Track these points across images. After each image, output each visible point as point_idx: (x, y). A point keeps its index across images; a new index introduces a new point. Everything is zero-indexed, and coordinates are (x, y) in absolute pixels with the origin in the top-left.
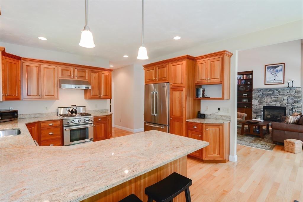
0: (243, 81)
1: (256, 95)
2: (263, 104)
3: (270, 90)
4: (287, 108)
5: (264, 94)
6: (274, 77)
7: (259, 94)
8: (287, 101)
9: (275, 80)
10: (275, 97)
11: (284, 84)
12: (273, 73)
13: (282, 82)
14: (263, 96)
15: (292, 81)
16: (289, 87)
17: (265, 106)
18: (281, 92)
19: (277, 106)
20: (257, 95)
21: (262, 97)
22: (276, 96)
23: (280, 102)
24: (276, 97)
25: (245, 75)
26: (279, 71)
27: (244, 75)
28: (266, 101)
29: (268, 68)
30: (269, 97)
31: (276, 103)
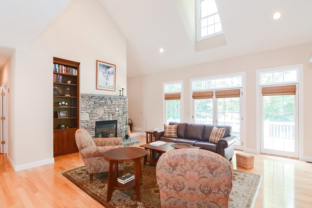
0: (61, 77)
1: (85, 104)
2: (96, 119)
3: (102, 98)
4: (118, 121)
5: (97, 104)
6: (106, 81)
7: (90, 103)
8: (118, 113)
9: (107, 84)
10: (107, 108)
11: (115, 91)
12: (106, 75)
13: (113, 89)
14: (95, 106)
15: (123, 89)
16: (120, 95)
17: (98, 120)
18: (114, 101)
19: (110, 120)
20: (87, 104)
21: (94, 108)
22: (109, 107)
23: (113, 115)
24: (109, 108)
25: (65, 66)
27: (62, 65)
28: (99, 114)
29: (100, 65)
30: (102, 108)
31: (109, 116)
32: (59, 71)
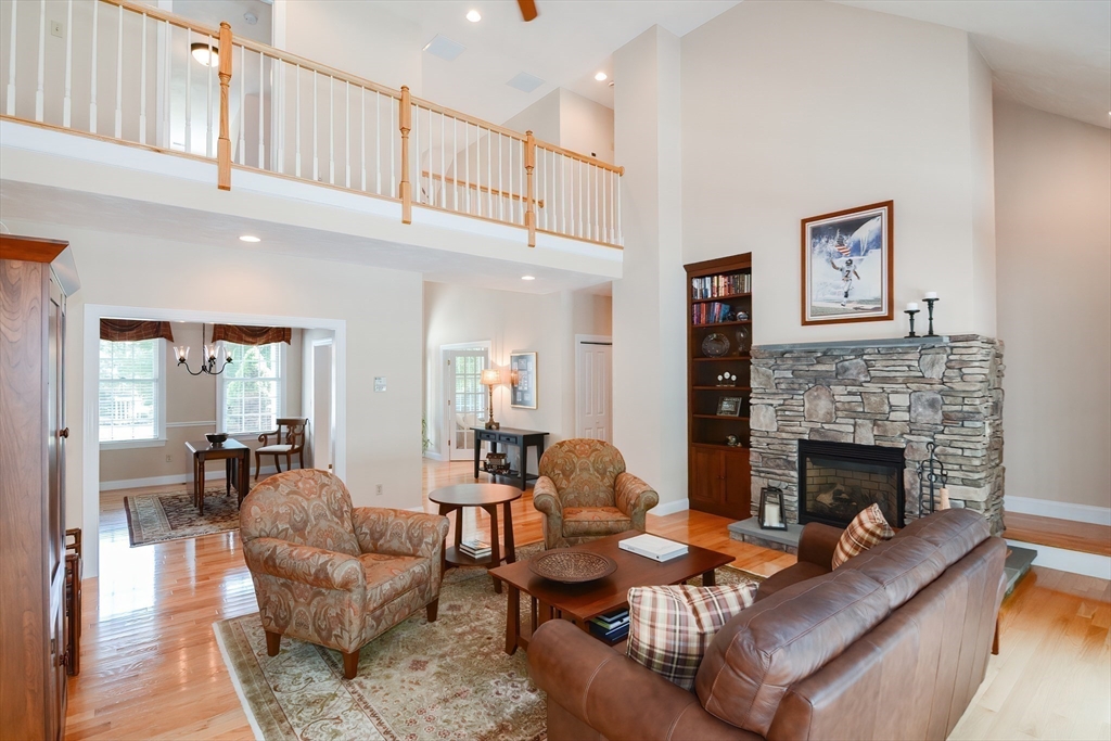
0: (717, 305)
1: (763, 379)
2: (794, 429)
3: (828, 352)
4: (908, 456)
5: (801, 377)
6: (843, 284)
7: (778, 374)
8: (906, 416)
9: (846, 296)
10: (850, 393)
11: (889, 317)
12: (841, 262)
13: (880, 309)
14: (796, 386)
15: (930, 302)
16: (912, 334)
17: (806, 437)
18: (879, 365)
19: (857, 442)
20: (769, 377)
21: (791, 391)
22: (854, 389)
23: (875, 422)
24: (854, 394)
25: (725, 274)
26: (864, 246)
27: (718, 275)
28: (811, 416)
29: (817, 233)
30: (823, 392)
31: (855, 425)
32: (712, 294)
